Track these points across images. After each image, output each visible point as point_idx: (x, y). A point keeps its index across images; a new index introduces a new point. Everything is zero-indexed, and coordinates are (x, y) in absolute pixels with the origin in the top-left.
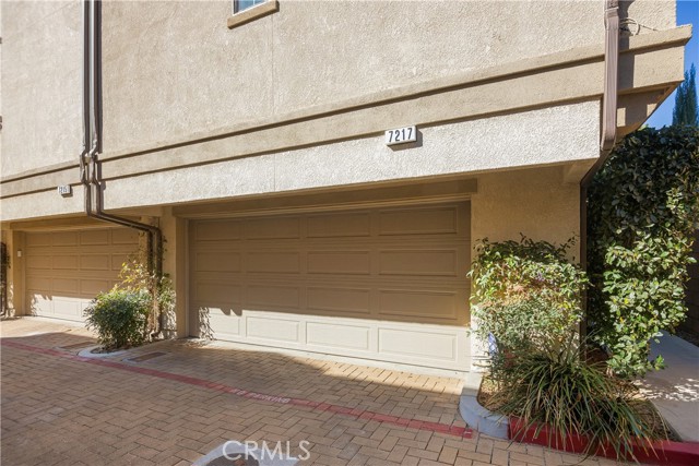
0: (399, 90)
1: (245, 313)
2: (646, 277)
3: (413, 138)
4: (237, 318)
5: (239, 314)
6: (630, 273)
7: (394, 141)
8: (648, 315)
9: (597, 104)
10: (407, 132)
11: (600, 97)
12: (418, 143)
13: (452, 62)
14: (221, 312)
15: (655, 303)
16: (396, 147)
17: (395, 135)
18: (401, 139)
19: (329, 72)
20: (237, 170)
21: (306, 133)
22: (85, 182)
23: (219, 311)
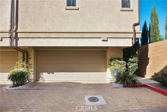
0: (104, 31)
1: (55, 73)
2: (134, 63)
3: (107, 40)
4: (53, 75)
5: (53, 73)
6: (132, 62)
7: (103, 40)
8: (134, 68)
9: (131, 39)
10: (106, 39)
11: (132, 38)
12: (107, 41)
13: (112, 29)
14: (48, 74)
15: (135, 66)
16: (103, 41)
17: (103, 39)
18: (105, 39)
19: (90, 25)
20: (67, 41)
21: (85, 35)
22: (10, 37)
23: (46, 73)
